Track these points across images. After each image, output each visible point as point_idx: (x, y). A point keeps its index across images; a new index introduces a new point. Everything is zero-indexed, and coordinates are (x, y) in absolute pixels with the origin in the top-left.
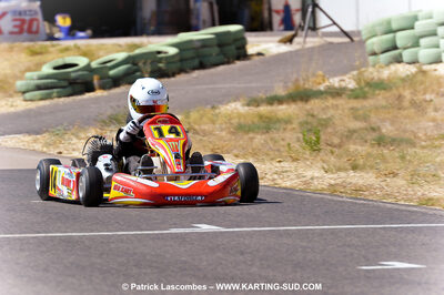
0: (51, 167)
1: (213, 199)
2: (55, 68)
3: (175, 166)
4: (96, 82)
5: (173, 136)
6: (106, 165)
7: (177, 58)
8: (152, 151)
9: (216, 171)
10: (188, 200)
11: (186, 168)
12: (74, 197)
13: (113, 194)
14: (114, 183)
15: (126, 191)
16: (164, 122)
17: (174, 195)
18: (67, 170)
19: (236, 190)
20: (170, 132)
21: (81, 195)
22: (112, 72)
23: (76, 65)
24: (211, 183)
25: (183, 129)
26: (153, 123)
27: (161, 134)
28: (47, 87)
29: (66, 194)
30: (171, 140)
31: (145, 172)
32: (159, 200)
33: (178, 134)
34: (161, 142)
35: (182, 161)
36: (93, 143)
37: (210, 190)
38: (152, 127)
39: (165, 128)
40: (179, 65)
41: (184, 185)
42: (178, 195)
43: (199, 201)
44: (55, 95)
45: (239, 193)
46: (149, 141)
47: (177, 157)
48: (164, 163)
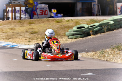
0: (26, 51)
1: (67, 59)
2: (77, 28)
3: (57, 51)
4: (91, 33)
5: (57, 43)
6: (40, 50)
7: (114, 25)
8: (51, 47)
9: (67, 52)
10: (61, 59)
11: (60, 51)
12: (32, 59)
13: (42, 58)
14: (42, 55)
15: (45, 57)
16: (55, 40)
17: (57, 58)
18: (30, 52)
19: (73, 57)
20: (56, 42)
21: (34, 58)
22: (95, 29)
23: (84, 27)
24: (67, 55)
25: (59, 42)
26: (52, 40)
27: (54, 43)
28: (76, 34)
29: (29, 58)
30: (56, 44)
31: (50, 52)
32: (53, 59)
33: (58, 43)
34: (54, 45)
35: (59, 50)
36: (36, 45)
37: (66, 57)
38: (52, 41)
39: (55, 41)
40: (114, 27)
41: (60, 56)
42: (58, 58)
43: (64, 60)
44: (79, 37)
45: (74, 58)
46: (51, 45)
47: (58, 49)
48: (54, 50)
